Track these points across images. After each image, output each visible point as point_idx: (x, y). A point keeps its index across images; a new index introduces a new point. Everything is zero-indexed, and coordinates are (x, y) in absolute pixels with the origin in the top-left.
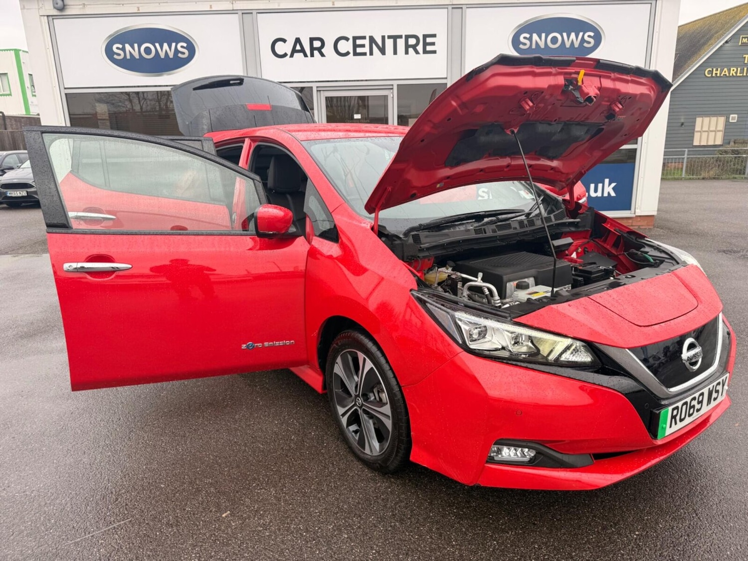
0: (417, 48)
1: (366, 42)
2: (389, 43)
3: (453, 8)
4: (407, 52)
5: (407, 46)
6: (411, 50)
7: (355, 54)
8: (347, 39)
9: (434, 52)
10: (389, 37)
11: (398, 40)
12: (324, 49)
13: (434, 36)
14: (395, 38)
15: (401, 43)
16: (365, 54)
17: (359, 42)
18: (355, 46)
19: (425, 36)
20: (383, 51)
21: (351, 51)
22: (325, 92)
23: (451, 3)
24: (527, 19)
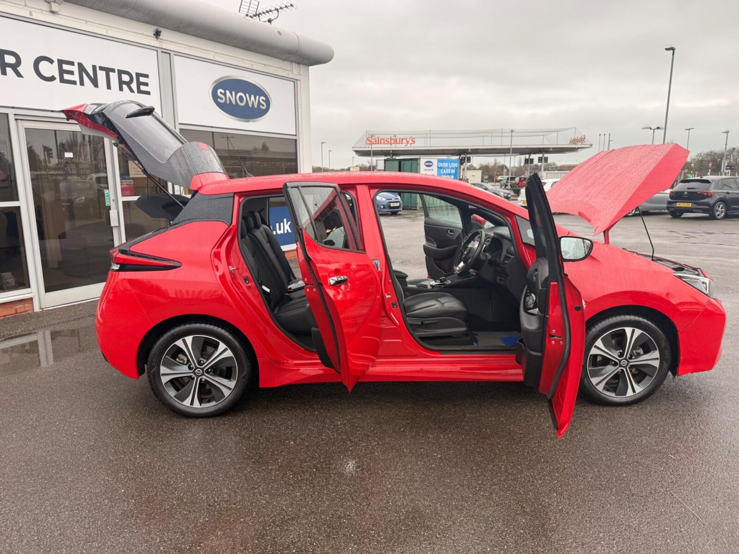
0: (131, 85)
1: (75, 69)
2: (101, 75)
3: (162, 52)
4: (121, 89)
5: (121, 83)
6: (125, 87)
7: (63, 81)
8: (51, 61)
9: (148, 93)
10: (101, 68)
11: (111, 74)
12: (20, 67)
13: (146, 76)
14: (108, 71)
15: (114, 77)
16: (74, 83)
17: (66, 67)
18: (62, 72)
19: (138, 75)
20: (95, 83)
21: (57, 76)
22: (22, 121)
23: (160, 47)
24: (222, 76)
